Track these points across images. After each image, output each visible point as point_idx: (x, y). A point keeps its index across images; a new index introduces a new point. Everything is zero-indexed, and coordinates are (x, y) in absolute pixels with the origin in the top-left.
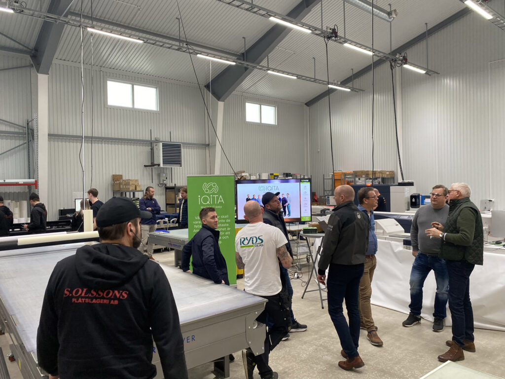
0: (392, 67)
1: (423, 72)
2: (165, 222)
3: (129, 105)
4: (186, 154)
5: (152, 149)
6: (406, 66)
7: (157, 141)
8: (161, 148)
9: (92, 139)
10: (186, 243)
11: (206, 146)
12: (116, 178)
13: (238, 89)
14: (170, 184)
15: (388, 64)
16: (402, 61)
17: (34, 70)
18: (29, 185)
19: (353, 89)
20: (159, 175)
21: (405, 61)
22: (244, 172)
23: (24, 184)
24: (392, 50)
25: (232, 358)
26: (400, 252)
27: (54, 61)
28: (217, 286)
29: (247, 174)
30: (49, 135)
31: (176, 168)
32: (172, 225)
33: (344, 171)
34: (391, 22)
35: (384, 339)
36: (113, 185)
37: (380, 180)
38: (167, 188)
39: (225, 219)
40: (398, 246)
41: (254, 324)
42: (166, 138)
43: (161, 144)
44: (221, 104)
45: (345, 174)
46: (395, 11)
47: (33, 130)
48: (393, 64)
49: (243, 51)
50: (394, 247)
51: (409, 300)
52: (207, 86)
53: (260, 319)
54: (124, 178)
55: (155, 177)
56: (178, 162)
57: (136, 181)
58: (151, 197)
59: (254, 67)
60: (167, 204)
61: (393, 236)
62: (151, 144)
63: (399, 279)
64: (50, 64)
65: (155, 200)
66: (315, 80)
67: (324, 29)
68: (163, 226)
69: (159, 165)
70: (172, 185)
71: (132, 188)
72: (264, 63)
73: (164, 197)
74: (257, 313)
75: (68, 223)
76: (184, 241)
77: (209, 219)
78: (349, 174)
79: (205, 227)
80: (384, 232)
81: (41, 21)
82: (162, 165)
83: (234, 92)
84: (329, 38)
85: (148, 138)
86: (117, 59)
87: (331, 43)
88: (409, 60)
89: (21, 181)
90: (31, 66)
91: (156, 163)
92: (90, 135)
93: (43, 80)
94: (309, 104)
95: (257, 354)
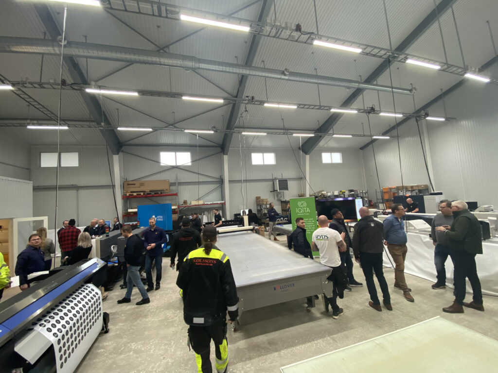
0: (417, 121)
1: (443, 120)
2: (281, 220)
3: (262, 163)
4: (290, 184)
5: (274, 183)
6: (428, 118)
7: (276, 179)
8: (278, 182)
9: (246, 181)
10: (292, 232)
11: (301, 179)
12: (258, 198)
13: (317, 147)
14: (283, 200)
15: (414, 119)
16: (424, 116)
17: (222, 154)
18: (222, 204)
19: (391, 137)
20: (277, 196)
21: (427, 115)
22: (323, 191)
23: (220, 203)
24: (417, 110)
25: (317, 297)
26: (428, 242)
27: (230, 148)
28: (306, 259)
29: (325, 192)
30: (229, 181)
31: (285, 191)
32: (285, 221)
33: (390, 187)
34: (413, 95)
35: (415, 298)
36: (257, 202)
37: (417, 191)
38: (282, 202)
39: (311, 220)
40: (425, 238)
41: (326, 281)
42: (280, 177)
43: (278, 180)
44: (308, 157)
45: (391, 189)
46: (415, 88)
47: (223, 180)
48: (418, 119)
49: (317, 127)
50: (423, 239)
51: (436, 274)
52: (299, 148)
53: (329, 279)
54: (262, 198)
55: (276, 197)
56: (287, 189)
57: (267, 199)
58: (273, 207)
59: (325, 135)
60: (282, 210)
61: (422, 231)
62: (273, 180)
63: (428, 259)
64: (228, 150)
65: (274, 209)
66: (364, 136)
67: (366, 109)
68: (280, 222)
69: (277, 191)
70: (284, 200)
71: (265, 203)
72: (331, 132)
73: (280, 207)
74: (327, 276)
75: (238, 221)
76: (290, 232)
77: (300, 223)
78: (394, 189)
79: (298, 227)
80: (415, 229)
81: (223, 134)
82: (278, 191)
83: (315, 149)
84: (369, 113)
85: (271, 178)
86: (256, 143)
87: (371, 115)
88: (430, 114)
89: (219, 202)
90: (221, 152)
91: (276, 189)
92: (245, 179)
93: (226, 157)
94: (362, 148)
95: (329, 297)
